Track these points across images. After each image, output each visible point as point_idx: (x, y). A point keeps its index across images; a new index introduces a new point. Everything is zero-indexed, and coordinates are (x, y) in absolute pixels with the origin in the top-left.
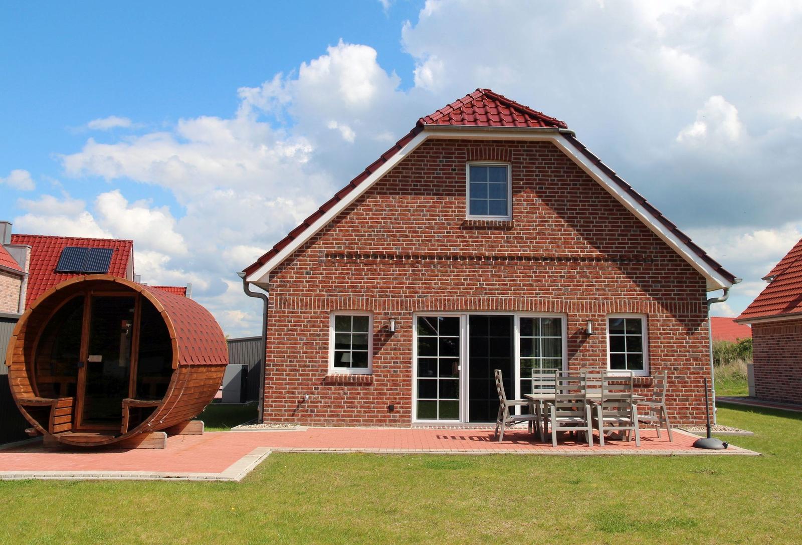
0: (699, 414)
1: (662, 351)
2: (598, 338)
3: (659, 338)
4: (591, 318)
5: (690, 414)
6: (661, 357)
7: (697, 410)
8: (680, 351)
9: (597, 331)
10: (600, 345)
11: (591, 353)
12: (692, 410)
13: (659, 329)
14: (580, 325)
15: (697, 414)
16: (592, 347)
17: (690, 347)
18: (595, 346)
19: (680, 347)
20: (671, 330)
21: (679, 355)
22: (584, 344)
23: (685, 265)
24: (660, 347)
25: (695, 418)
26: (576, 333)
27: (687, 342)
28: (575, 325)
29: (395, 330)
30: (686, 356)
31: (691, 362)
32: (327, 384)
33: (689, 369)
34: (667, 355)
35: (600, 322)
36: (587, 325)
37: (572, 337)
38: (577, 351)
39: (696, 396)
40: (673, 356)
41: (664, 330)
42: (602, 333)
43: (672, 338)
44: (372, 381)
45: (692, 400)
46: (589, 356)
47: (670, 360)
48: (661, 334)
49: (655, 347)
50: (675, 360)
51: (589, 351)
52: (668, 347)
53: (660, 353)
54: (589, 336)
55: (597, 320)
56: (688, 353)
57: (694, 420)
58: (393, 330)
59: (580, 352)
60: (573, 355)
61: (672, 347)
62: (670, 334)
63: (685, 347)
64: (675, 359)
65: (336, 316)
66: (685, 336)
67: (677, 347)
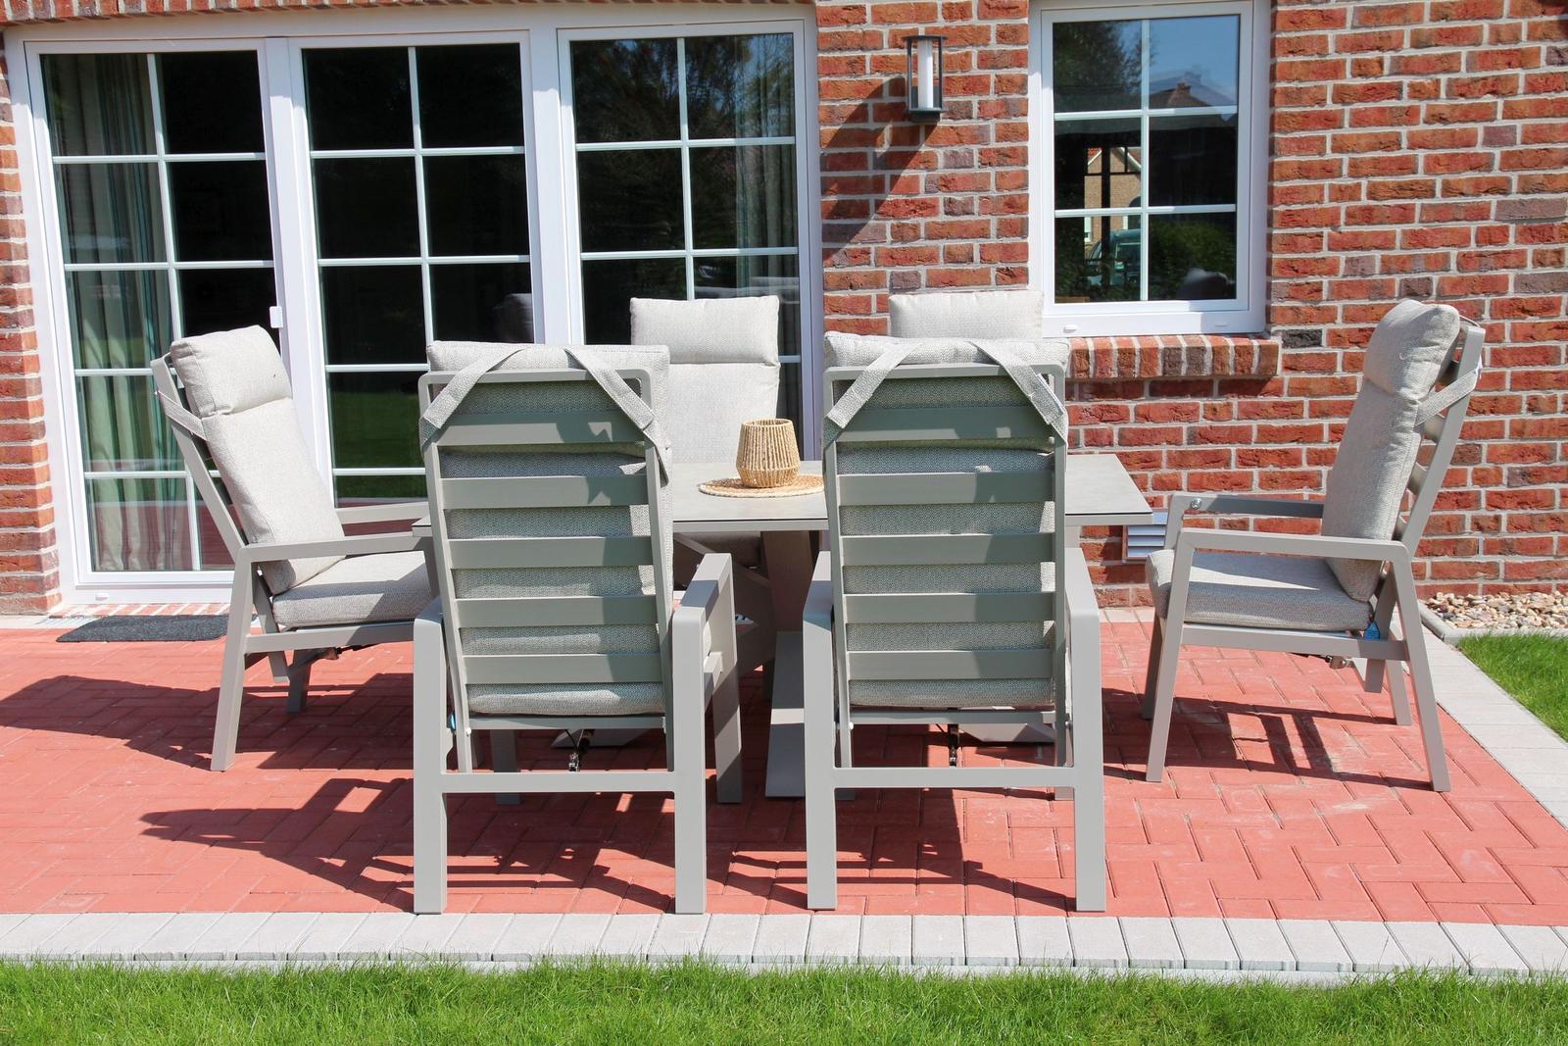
0: (1530, 528)
1: (1340, 194)
2: (978, 137)
3: (1331, 121)
4: (941, 22)
5: (1478, 526)
6: (1333, 224)
7: (1521, 504)
8: (1448, 190)
9: (975, 100)
10: (991, 171)
11: (942, 218)
12: (1492, 505)
13: (1335, 70)
14: (880, 65)
15: (1520, 528)
16: (947, 184)
17: (1511, 161)
18: (965, 178)
19: (1452, 164)
20: (1404, 66)
21: (1442, 213)
22: (906, 173)
24: (1329, 170)
25: (1506, 548)
26: (860, 114)
27: (1494, 137)
28: (855, 66)
30: (1481, 213)
31: (1512, 245)
33: (1495, 286)
34: (1368, 216)
35: (994, 46)
36: (914, 64)
37: (839, 139)
38: (863, 211)
39: (1519, 431)
40: (1404, 215)
41: (1361, 69)
42: (1005, 103)
43: (1410, 115)
45: (1495, 456)
46: (929, 237)
47: (1386, 243)
48: (1341, 95)
49: (1304, 171)
50: (1416, 239)
51: (928, 208)
52: (1380, 167)
53: (1327, 204)
54: (930, 129)
55: (978, 36)
56: (1493, 200)
57: (1500, 560)
59: (885, 215)
60: (848, 233)
61: (1406, 165)
62: (1395, 90)
63: (1482, 163)
64: (1414, 234)
66: (1488, 99)
67: (1433, 165)
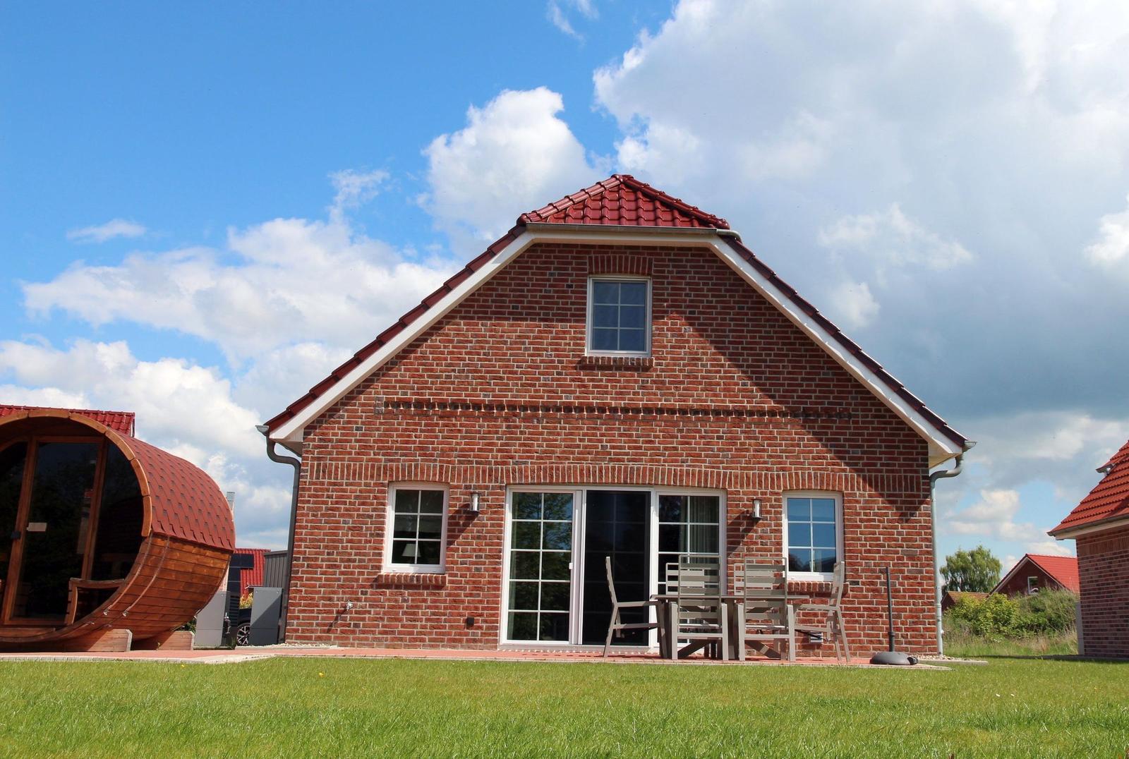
0: (916, 638)
1: (862, 545)
2: (769, 525)
3: (859, 527)
4: (760, 496)
5: (902, 636)
6: (861, 553)
7: (913, 631)
8: (889, 546)
9: (768, 516)
10: (773, 534)
11: (760, 546)
12: (906, 631)
13: (859, 514)
14: (744, 506)
15: (913, 638)
16: (761, 537)
17: (903, 540)
18: (766, 536)
19: (889, 540)
20: (876, 514)
21: (887, 552)
22: (749, 534)
23: (897, 423)
24: (859, 539)
25: (910, 643)
26: (738, 518)
27: (899, 533)
28: (737, 505)
29: (478, 509)
30: (897, 552)
31: (905, 561)
32: (380, 586)
33: (902, 572)
34: (869, 551)
35: (773, 503)
36: (753, 506)
37: (732, 524)
38: (738, 543)
39: (911, 610)
40: (879, 552)
41: (866, 514)
42: (776, 517)
43: (878, 527)
44: (444, 582)
45: (906, 617)
46: (756, 551)
47: (874, 559)
48: (861, 520)
49: (853, 539)
50: (882, 558)
51: (756, 543)
52: (871, 539)
53: (859, 548)
54: (757, 523)
55: (769, 500)
56: (900, 549)
57: (909, 646)
58: (475, 509)
59: (745, 545)
60: (734, 549)
61: (878, 539)
62: (874, 520)
63: (896, 540)
64: (881, 557)
65: (397, 491)
66: (897, 524)
67: (885, 539)
